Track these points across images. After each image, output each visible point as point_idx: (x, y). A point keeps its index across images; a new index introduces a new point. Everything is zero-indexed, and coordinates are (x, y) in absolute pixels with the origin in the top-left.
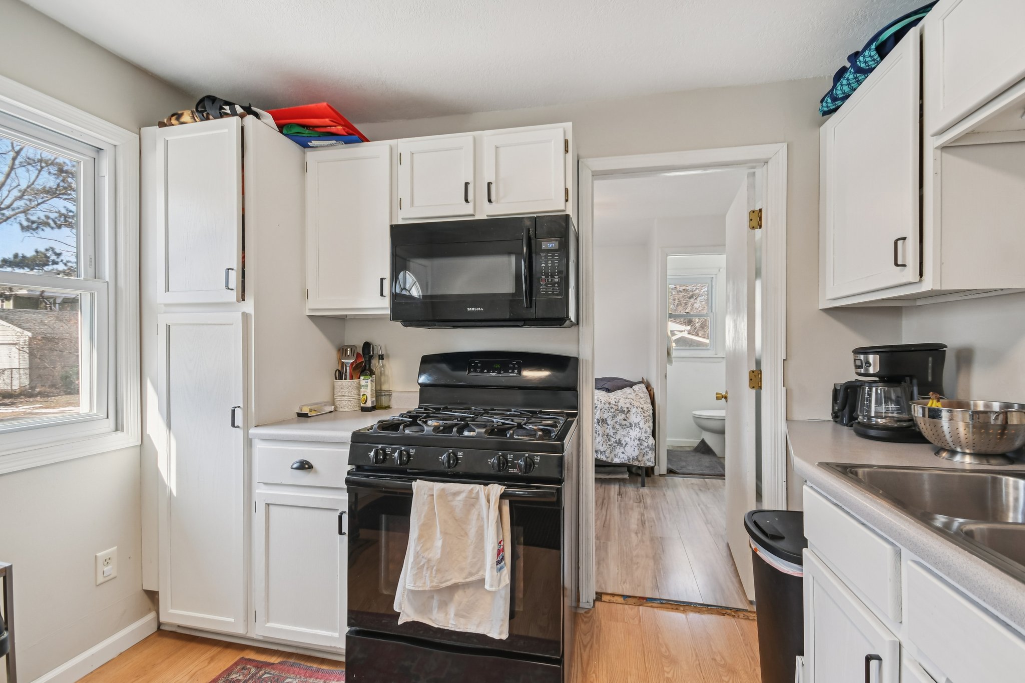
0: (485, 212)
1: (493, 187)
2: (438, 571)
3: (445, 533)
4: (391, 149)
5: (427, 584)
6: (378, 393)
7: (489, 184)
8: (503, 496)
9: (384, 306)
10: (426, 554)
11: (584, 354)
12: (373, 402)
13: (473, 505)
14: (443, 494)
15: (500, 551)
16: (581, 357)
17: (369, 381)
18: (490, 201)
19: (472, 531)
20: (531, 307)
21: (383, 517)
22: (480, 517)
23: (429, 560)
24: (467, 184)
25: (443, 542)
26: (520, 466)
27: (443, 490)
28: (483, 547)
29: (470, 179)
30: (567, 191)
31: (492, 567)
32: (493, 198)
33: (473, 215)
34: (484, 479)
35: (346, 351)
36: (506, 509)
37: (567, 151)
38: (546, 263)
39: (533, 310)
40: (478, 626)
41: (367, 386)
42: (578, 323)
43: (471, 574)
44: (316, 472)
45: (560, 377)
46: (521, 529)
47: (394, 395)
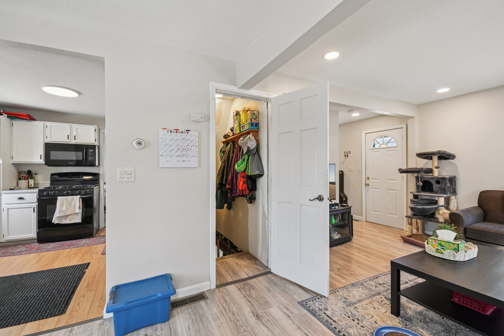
0: (73, 142)
1: (76, 137)
2: (65, 212)
3: (66, 205)
4: (44, 124)
5: (62, 214)
6: (35, 184)
7: (75, 136)
8: (80, 198)
9: (42, 161)
10: (62, 209)
11: (101, 172)
12: (34, 186)
13: (73, 200)
14: (65, 199)
15: (80, 206)
16: (100, 173)
17: (33, 180)
18: (75, 140)
19: (73, 204)
20: (86, 163)
21: (48, 206)
22: (75, 202)
23: (63, 210)
24: (68, 135)
25: (66, 207)
26: (84, 192)
27: (66, 198)
28: (76, 207)
29: (69, 134)
30: (95, 139)
31: (78, 209)
32: (76, 139)
33: (70, 142)
34: (76, 195)
35: (22, 172)
36: (81, 200)
37: (95, 131)
38: (90, 154)
39: (87, 164)
40: (75, 221)
41: (32, 182)
42: (99, 165)
43: (73, 212)
44: (25, 200)
45: (95, 178)
46: (84, 204)
47: (40, 184)
